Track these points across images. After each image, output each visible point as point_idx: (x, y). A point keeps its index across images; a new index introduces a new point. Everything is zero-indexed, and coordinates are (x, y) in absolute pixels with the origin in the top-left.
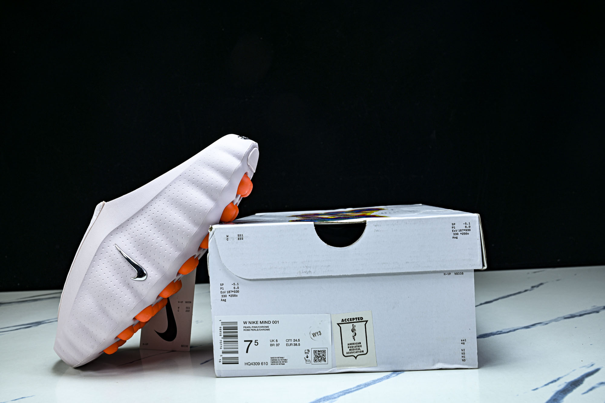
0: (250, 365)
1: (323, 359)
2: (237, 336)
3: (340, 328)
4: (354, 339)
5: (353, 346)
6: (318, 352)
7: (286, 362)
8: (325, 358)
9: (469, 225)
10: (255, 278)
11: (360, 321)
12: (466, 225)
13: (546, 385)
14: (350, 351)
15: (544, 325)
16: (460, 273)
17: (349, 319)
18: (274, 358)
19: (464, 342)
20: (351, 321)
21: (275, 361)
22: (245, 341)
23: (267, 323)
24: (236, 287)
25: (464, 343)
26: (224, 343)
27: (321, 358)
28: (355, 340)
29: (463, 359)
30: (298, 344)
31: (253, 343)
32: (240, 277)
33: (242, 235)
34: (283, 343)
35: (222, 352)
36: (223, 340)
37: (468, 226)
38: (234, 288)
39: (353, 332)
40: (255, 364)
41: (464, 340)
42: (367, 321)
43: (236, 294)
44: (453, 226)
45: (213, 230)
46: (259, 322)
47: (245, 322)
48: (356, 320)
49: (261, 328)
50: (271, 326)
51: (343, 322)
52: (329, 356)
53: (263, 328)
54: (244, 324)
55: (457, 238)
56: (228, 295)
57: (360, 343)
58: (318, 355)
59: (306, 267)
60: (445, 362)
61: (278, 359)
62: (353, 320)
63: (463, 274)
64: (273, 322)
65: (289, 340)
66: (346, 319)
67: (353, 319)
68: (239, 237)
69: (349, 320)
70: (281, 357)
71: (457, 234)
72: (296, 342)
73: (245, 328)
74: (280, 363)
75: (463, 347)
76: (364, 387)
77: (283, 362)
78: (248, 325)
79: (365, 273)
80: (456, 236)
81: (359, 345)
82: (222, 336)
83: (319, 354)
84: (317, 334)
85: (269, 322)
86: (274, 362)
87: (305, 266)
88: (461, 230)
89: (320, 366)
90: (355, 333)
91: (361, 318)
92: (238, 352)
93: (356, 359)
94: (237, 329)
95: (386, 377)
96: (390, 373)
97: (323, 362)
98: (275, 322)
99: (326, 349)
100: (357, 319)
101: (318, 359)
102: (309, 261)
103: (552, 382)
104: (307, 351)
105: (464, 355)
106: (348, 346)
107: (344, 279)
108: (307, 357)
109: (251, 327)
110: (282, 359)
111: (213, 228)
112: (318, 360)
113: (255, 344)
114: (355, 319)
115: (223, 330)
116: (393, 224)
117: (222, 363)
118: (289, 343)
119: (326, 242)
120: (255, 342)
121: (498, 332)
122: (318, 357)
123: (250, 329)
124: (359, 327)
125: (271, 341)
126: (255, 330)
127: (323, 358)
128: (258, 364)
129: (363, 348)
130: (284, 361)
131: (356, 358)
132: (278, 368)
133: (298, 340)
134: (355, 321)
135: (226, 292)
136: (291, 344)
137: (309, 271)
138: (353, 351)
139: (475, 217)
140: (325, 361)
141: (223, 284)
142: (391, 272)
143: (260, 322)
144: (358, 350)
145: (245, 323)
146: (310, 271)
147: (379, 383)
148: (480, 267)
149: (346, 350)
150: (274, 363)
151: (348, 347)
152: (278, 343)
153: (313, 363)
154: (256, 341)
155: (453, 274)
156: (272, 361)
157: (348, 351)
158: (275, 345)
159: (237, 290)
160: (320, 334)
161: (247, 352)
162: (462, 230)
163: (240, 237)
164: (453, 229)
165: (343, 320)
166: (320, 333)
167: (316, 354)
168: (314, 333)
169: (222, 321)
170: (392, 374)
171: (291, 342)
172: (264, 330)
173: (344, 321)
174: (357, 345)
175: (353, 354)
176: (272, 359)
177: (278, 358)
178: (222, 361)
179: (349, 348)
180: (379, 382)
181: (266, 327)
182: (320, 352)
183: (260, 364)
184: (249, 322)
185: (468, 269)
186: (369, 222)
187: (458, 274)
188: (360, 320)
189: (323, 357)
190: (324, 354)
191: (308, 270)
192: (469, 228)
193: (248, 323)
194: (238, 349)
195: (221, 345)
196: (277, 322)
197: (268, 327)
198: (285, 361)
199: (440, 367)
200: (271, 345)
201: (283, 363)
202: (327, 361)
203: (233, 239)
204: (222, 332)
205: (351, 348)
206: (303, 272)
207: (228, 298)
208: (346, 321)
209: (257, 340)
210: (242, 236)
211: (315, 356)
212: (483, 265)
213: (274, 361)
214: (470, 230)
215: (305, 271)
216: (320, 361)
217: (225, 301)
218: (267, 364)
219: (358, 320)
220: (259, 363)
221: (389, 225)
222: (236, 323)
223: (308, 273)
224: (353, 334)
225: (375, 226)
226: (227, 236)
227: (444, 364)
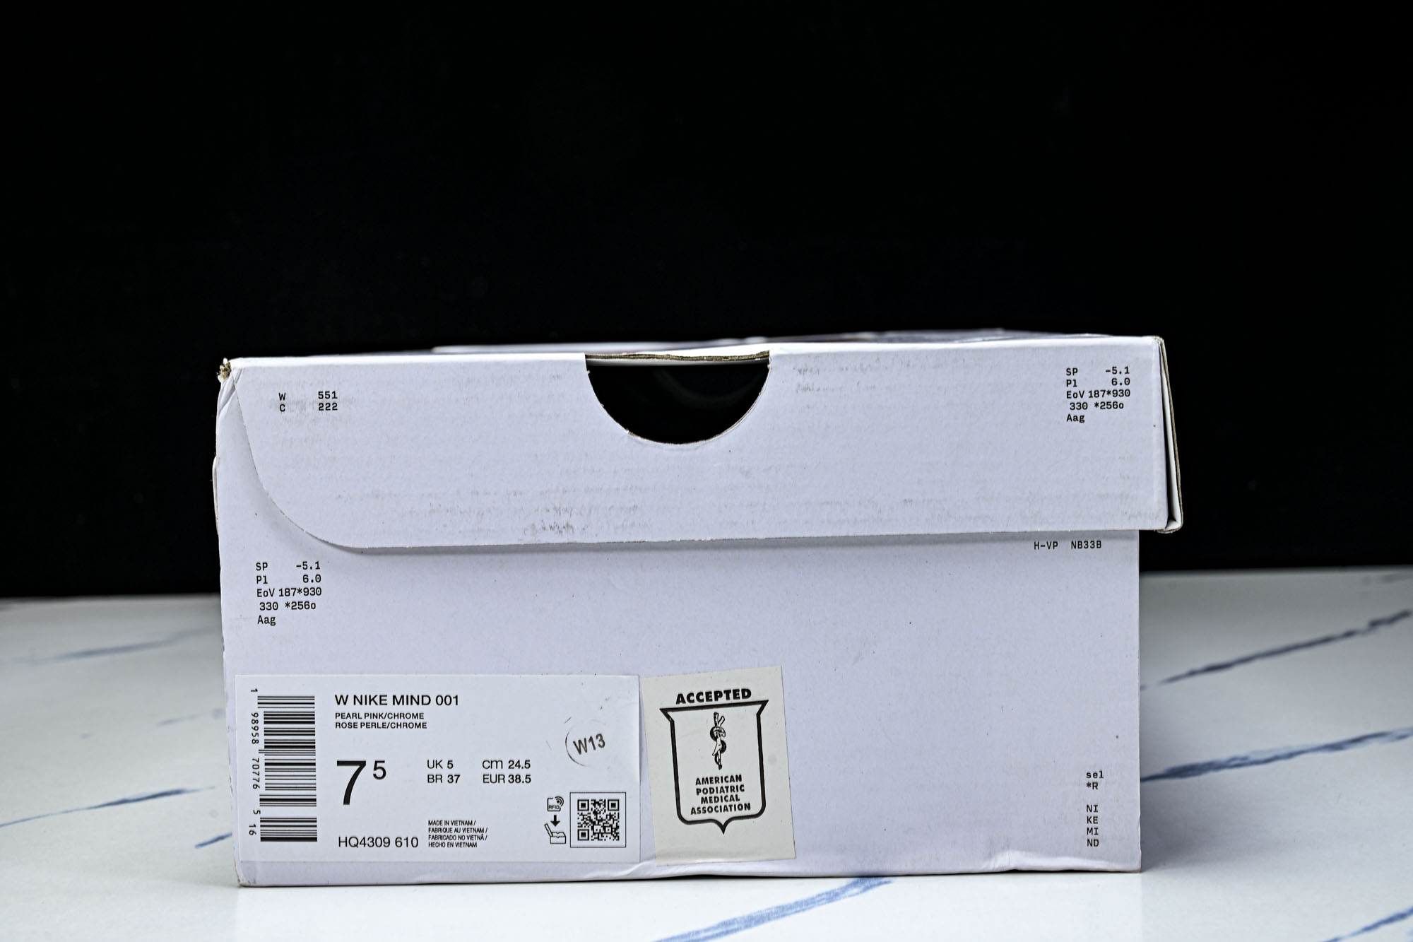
0: (356, 846)
1: (608, 829)
2: (311, 746)
3: (672, 723)
4: (718, 762)
5: (714, 786)
6: (594, 805)
7: (481, 838)
8: (618, 827)
9: (1127, 376)
10: (377, 545)
11: (741, 700)
12: (1114, 376)
13: (1368, 929)
14: (704, 805)
15: (1392, 741)
16: (1090, 544)
17: (701, 693)
18: (440, 822)
19: (1095, 780)
20: (708, 700)
21: (443, 834)
22: (340, 763)
23: (418, 703)
24: (312, 574)
25: (1095, 785)
26: (267, 770)
27: (604, 828)
28: (720, 767)
29: (1091, 837)
30: (523, 778)
31: (368, 770)
32: (323, 541)
33: (332, 395)
34: (471, 771)
35: (261, 800)
36: (263, 758)
37: (1120, 378)
38: (305, 578)
39: (715, 739)
40: (374, 841)
41: (1095, 775)
42: (764, 703)
43: (311, 599)
44: (1072, 377)
45: (234, 374)
46: (390, 700)
47: (342, 697)
48: (728, 698)
49: (396, 720)
50: (431, 712)
51: (681, 705)
52: (629, 820)
53: (402, 720)
54: (339, 703)
55: (1082, 420)
56: (282, 601)
57: (739, 778)
58: (593, 817)
59: (555, 508)
60: (1028, 848)
61: (454, 827)
62: (716, 699)
63: (1099, 545)
64: (440, 699)
65: (494, 764)
66: (692, 694)
67: (718, 694)
68: (325, 401)
69: (701, 697)
70: (465, 819)
71: (1084, 406)
72: (515, 771)
73: (339, 720)
74: (460, 841)
75: (1091, 796)
76: (743, 926)
77: (471, 837)
78: (350, 708)
79: (761, 536)
80: (1078, 413)
81: (734, 784)
82: (261, 745)
83: (595, 813)
84: (589, 745)
85: (426, 700)
86: (442, 837)
87: (551, 507)
88: (1097, 393)
89: (599, 854)
90: (723, 742)
91: (744, 691)
92: (315, 800)
93: (723, 832)
94: (313, 723)
95: (825, 896)
96: (844, 882)
97: (608, 840)
98: (443, 700)
99: (621, 797)
100: (731, 695)
101: (593, 828)
102: (565, 492)
103: (1390, 920)
104: (553, 802)
105: (1096, 825)
106: (699, 786)
107: (687, 555)
108: (555, 822)
109: (362, 715)
110: (466, 826)
111: (232, 367)
112: (591, 833)
113: (375, 775)
114: (724, 695)
115: (265, 723)
116: (861, 365)
117: (258, 836)
118: (494, 772)
119: (625, 426)
120: (376, 768)
121: (1234, 759)
122: (594, 823)
123: (359, 721)
124: (738, 721)
125: (431, 765)
126: (375, 725)
127: (611, 826)
128: (386, 842)
129: (751, 795)
130: (474, 834)
131: (723, 828)
132: (452, 857)
133: (522, 764)
134: (723, 700)
135: (277, 593)
136: (499, 778)
137: (565, 524)
138: (713, 805)
139: (1149, 348)
140: (617, 837)
141: (265, 565)
142: (851, 534)
143: (394, 697)
144: (733, 803)
145: (341, 700)
146: (570, 524)
147: (797, 915)
148: (1158, 523)
149: (691, 800)
150: (440, 841)
151: (698, 791)
152: (453, 772)
153: (575, 842)
154: (379, 765)
155: (1065, 546)
156: (434, 834)
157: (697, 803)
158: (445, 779)
159: (315, 585)
160: (601, 743)
161: (347, 800)
162: (1101, 394)
163: (327, 402)
164: (1071, 387)
165: (680, 696)
166: (602, 740)
167: (584, 813)
168: (580, 742)
169: (260, 693)
170: (848, 887)
171: (499, 771)
172: (406, 725)
173: (684, 702)
174: (729, 784)
175: (713, 815)
176: (435, 826)
177: (455, 823)
178: (258, 829)
179: (701, 794)
180: (797, 912)
181: (416, 716)
182: (599, 805)
183: (393, 842)
184: (355, 697)
185: (1118, 527)
186: (779, 357)
187: (1084, 545)
188: (741, 697)
189: (611, 822)
190: (612, 813)
191: (562, 522)
192: (1124, 387)
193: (351, 700)
194: (314, 789)
195: (257, 777)
196: (454, 700)
197: (420, 716)
198: (478, 834)
199: (1012, 866)
200: (432, 779)
201: (470, 841)
202: (622, 835)
203: (303, 408)
204: (261, 732)
205: (708, 795)
206: (544, 529)
207: (282, 614)
208: (693, 701)
209: (384, 762)
210: (335, 397)
211: (581, 817)
212: (1171, 518)
213: (440, 833)
214: (1126, 393)
215: (553, 525)
216: (599, 836)
217: (273, 623)
218: (414, 842)
219: (735, 697)
220: (386, 840)
221: (847, 369)
222: (310, 700)
223: (561, 532)
224: (714, 746)
225: (800, 371)
226: (282, 397)
227: (1024, 853)
